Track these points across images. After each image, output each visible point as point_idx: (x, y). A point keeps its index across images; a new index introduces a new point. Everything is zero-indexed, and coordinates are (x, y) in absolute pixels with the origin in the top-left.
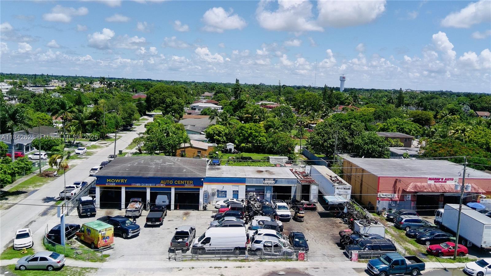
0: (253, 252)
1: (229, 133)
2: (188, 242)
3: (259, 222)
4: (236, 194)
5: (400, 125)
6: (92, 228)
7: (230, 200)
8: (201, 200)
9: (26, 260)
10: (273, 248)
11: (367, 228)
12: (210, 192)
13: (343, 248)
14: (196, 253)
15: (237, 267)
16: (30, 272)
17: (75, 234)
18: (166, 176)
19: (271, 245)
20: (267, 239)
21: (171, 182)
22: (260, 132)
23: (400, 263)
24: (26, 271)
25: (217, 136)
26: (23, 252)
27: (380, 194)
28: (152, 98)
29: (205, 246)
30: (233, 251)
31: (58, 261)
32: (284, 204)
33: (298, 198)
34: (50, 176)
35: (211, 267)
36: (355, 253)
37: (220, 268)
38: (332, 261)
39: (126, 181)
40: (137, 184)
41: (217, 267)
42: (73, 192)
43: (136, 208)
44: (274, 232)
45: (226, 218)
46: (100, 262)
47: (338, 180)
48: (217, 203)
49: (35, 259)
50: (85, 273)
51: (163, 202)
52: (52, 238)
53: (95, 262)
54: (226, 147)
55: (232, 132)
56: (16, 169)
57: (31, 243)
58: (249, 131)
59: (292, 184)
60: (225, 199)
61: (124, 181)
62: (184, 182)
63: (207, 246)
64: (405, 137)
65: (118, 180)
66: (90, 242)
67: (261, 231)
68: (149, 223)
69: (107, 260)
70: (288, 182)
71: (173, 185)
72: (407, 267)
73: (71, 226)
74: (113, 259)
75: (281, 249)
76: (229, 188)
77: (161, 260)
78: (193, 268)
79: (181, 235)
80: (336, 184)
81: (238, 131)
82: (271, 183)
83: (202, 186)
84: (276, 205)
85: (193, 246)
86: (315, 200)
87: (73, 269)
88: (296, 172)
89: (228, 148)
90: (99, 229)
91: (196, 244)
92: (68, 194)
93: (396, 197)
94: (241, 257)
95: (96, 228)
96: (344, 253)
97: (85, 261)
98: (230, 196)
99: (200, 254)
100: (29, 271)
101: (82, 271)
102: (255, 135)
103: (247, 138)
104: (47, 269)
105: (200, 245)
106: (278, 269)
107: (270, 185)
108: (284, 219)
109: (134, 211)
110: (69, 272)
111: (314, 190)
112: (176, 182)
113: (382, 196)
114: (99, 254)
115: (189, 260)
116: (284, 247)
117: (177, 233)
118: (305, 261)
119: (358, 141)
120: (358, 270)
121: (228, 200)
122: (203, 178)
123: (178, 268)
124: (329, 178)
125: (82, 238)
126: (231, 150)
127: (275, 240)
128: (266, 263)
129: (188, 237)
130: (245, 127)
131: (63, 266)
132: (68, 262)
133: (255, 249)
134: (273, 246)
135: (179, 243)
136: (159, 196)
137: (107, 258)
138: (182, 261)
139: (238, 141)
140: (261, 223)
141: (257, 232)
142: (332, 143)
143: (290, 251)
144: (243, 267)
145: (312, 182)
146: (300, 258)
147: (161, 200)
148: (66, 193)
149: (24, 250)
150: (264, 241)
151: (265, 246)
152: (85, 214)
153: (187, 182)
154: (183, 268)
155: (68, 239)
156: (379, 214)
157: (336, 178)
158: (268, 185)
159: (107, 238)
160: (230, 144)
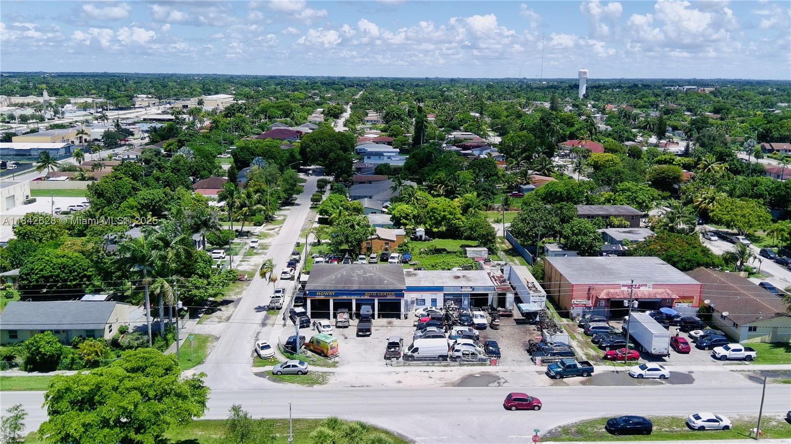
0: (454, 359)
1: (418, 215)
2: (399, 351)
3: (458, 332)
4: (434, 301)
6: (321, 340)
8: (402, 309)
9: (280, 367)
10: (470, 355)
11: (553, 337)
12: (409, 300)
13: (531, 354)
14: (408, 360)
15: (441, 371)
16: (285, 376)
17: (303, 344)
18: (369, 287)
19: (469, 353)
20: (465, 347)
21: (375, 294)
22: (455, 213)
23: (572, 367)
24: (282, 376)
25: (404, 220)
27: (574, 301)
30: (437, 358)
31: (305, 367)
32: (482, 313)
33: (495, 306)
34: (243, 281)
35: (421, 371)
36: (538, 359)
37: (428, 371)
38: (520, 365)
39: (334, 293)
40: (344, 296)
42: (281, 302)
43: (345, 319)
44: (471, 341)
45: (429, 329)
46: (333, 367)
47: (534, 287)
48: (417, 311)
49: (288, 366)
50: (326, 376)
51: (367, 311)
52: (290, 349)
53: (329, 367)
54: (415, 233)
55: (422, 213)
57: (274, 353)
58: (443, 213)
59: (489, 291)
60: (424, 307)
63: (415, 355)
64: (633, 213)
65: (327, 293)
66: (320, 352)
67: (460, 340)
68: (361, 333)
69: (338, 366)
70: (485, 290)
71: (377, 296)
72: (578, 370)
74: (343, 365)
75: (477, 356)
76: (428, 296)
77: (380, 365)
78: (407, 372)
79: (392, 345)
80: (531, 292)
82: (469, 291)
83: (403, 296)
84: (473, 313)
85: (404, 355)
86: (512, 307)
88: (493, 276)
89: (418, 234)
90: (328, 341)
91: (407, 353)
93: (590, 303)
94: (444, 363)
95: (325, 339)
96: (530, 358)
97: (322, 367)
98: (428, 304)
99: (411, 361)
101: (323, 374)
102: (450, 217)
103: (440, 221)
104: (297, 374)
105: (410, 353)
106: (474, 372)
108: (481, 327)
109: (345, 322)
110: (315, 375)
111: (510, 298)
112: (379, 294)
113: (576, 303)
114: (330, 361)
115: (402, 365)
116: (480, 354)
117: (390, 343)
118: (497, 366)
120: (539, 373)
121: (428, 308)
122: (404, 289)
123: (395, 372)
124: (525, 284)
125: (312, 348)
126: (421, 236)
127: (471, 349)
128: (465, 368)
129: (399, 347)
131: (308, 371)
133: (455, 356)
135: (392, 352)
136: (363, 307)
138: (397, 366)
139: (429, 225)
140: (460, 332)
141: (456, 342)
143: (484, 357)
144: (447, 371)
145: (508, 290)
146: (493, 363)
147: (365, 309)
149: (271, 359)
150: (462, 350)
151: (463, 354)
153: (389, 293)
154: (399, 372)
156: (573, 319)
157: (532, 285)
158: (465, 293)
159: (334, 348)
160: (420, 230)
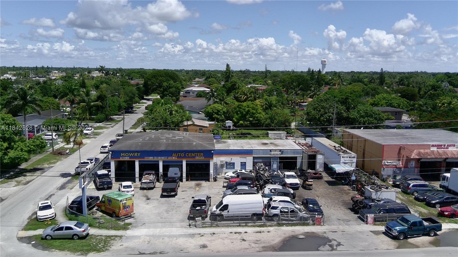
0: (270, 218)
1: (227, 112)
2: (206, 209)
3: (271, 190)
4: (243, 165)
5: (388, 101)
6: (112, 198)
7: (239, 171)
8: (212, 171)
9: (51, 230)
11: (379, 193)
12: (219, 163)
13: (356, 212)
14: (215, 220)
15: (256, 232)
16: (56, 242)
17: (95, 205)
18: (177, 149)
19: (287, 211)
20: (282, 205)
21: (183, 155)
22: (257, 109)
23: (418, 224)
24: (52, 241)
25: (216, 115)
26: (47, 223)
27: (385, 162)
28: (149, 82)
29: (223, 213)
30: (250, 217)
31: (83, 230)
32: (293, 173)
33: (305, 167)
34: (63, 154)
35: (231, 233)
36: (371, 217)
37: (240, 233)
38: (349, 225)
39: (139, 154)
40: (150, 158)
41: (237, 233)
42: (88, 167)
43: (150, 180)
44: (288, 199)
45: (239, 188)
46: (123, 230)
47: (342, 149)
48: (227, 174)
49: (61, 229)
50: (110, 240)
51: (175, 174)
52: (74, 209)
53: (118, 230)
54: (225, 125)
55: (230, 110)
56: (32, 147)
57: (54, 214)
58: (247, 109)
59: (298, 155)
60: (234, 170)
61: (138, 155)
62: (195, 154)
63: (225, 213)
64: (395, 111)
65: (131, 154)
66: (111, 212)
67: (275, 198)
68: (165, 194)
69: (130, 228)
70: (294, 153)
71: (185, 157)
72: (425, 228)
73: (91, 198)
74: (136, 227)
75: (297, 214)
76: (237, 160)
77: (182, 227)
78: (214, 234)
79: (198, 203)
80: (341, 153)
81: (236, 109)
82: (278, 154)
83: (212, 158)
84: (285, 174)
85: (211, 213)
86: (321, 169)
87: (98, 238)
88: (300, 144)
89: (227, 125)
90: (120, 199)
91: (214, 211)
92: (83, 169)
93: (400, 164)
94: (258, 223)
95: (116, 198)
96: (358, 217)
97: (109, 230)
98: (238, 168)
99: (219, 221)
100: (54, 240)
101: (106, 239)
102: (253, 112)
103: (245, 115)
104: (72, 238)
105: (218, 212)
106: (297, 233)
107: (276, 156)
108: (294, 187)
109: (149, 183)
110: (95, 240)
111: (320, 159)
112: (187, 155)
113: (386, 163)
114: (122, 223)
115: (208, 226)
116: (300, 212)
117: (195, 201)
118: (322, 225)
119: (353, 114)
120: (376, 233)
121: (237, 171)
122: (213, 150)
123: (200, 234)
124: (333, 148)
125: (103, 208)
126: (230, 127)
127: (290, 206)
128: (284, 228)
129: (205, 205)
130: (242, 105)
131: (88, 235)
132: (92, 231)
133: (271, 215)
134: (289, 211)
135: (198, 211)
136: (170, 169)
137: (130, 226)
138: (203, 227)
139: (236, 118)
140: (273, 191)
141: (271, 199)
142: (328, 118)
143: (306, 216)
144: (263, 232)
145: (317, 152)
146: (317, 222)
147: (173, 172)
148: (82, 168)
149: (48, 220)
150: (280, 207)
151: (281, 212)
152: (102, 187)
153: (197, 154)
154: (204, 234)
155: (90, 210)
156: (384, 180)
157: (340, 148)
158: (274, 156)
159: (127, 208)
160: (229, 122)
